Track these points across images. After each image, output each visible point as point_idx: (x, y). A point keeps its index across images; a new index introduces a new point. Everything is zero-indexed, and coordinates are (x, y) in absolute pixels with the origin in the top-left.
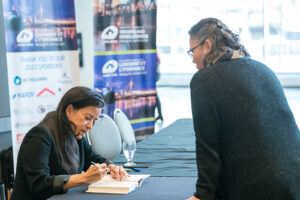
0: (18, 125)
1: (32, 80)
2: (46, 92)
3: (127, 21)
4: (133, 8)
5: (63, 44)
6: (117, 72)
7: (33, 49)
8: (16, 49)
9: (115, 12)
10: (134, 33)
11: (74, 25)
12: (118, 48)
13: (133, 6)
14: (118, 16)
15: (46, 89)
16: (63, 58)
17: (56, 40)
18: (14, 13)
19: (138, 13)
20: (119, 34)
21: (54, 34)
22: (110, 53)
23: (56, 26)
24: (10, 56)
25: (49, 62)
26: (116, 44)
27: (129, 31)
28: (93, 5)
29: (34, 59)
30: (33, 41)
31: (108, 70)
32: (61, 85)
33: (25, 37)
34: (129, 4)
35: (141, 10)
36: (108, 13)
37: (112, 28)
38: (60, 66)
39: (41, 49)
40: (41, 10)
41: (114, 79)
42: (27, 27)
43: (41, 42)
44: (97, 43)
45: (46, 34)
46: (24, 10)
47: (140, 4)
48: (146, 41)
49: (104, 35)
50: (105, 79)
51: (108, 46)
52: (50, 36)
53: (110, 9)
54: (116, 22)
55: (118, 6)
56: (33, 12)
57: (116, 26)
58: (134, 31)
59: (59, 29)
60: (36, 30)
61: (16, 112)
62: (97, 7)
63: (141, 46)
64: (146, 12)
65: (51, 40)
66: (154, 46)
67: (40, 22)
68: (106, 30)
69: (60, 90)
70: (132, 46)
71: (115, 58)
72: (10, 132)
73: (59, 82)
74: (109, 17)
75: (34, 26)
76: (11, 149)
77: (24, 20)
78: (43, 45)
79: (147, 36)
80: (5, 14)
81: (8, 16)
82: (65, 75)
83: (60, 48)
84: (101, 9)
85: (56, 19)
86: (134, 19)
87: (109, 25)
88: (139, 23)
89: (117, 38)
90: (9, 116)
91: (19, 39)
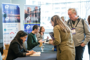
0: (5, 41)
1: (8, 30)
2: (12, 33)
3: (33, 15)
4: (34, 12)
5: (17, 21)
6: (30, 28)
7: (9, 22)
8: (5, 22)
9: (30, 13)
10: (35, 19)
11: (19, 16)
12: (30, 22)
13: (34, 11)
14: (30, 14)
15: (12, 32)
16: (16, 24)
17: (15, 20)
18: (5, 13)
19: (36, 13)
20: (31, 19)
21: (14, 18)
22: (28, 23)
23: (15, 16)
24: (3, 24)
25: (13, 25)
26: (30, 21)
27: (33, 18)
28: (24, 11)
29: (9, 25)
30: (9, 20)
31: (28, 28)
32: (16, 31)
33: (7, 19)
34: (33, 11)
35: (37, 13)
36: (28, 13)
37: (29, 17)
38: (16, 26)
39: (11, 22)
40: (11, 12)
41: (29, 30)
42: (8, 16)
43: (11, 20)
44: (25, 21)
45: (12, 18)
46: (7, 12)
47: (36, 11)
48: (38, 21)
49: (27, 19)
50: (27, 30)
51: (28, 22)
52: (13, 19)
53: (29, 12)
54: (30, 15)
55: (31, 12)
56: (9, 13)
57: (30, 16)
58: (34, 18)
59: (16, 17)
60: (10, 17)
61: (5, 38)
62: (25, 12)
63: (36, 22)
64: (38, 13)
65: (14, 20)
66: (39, 22)
67: (11, 15)
68: (27, 18)
69: (16, 33)
70: (34, 22)
71: (30, 25)
72: (3, 43)
73: (15, 30)
74: (28, 14)
75: (9, 16)
76: (3, 47)
77: (7, 15)
78: (12, 21)
79: (38, 19)
80: (2, 13)
81: (3, 13)
82: (17, 29)
83: (16, 22)
84: (26, 12)
85: (15, 14)
86: (34, 15)
87: (28, 16)
88: (36, 16)
89: (30, 20)
90: (3, 39)
91: (6, 19)
